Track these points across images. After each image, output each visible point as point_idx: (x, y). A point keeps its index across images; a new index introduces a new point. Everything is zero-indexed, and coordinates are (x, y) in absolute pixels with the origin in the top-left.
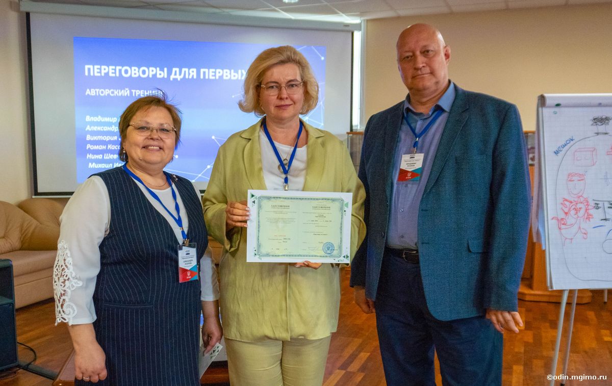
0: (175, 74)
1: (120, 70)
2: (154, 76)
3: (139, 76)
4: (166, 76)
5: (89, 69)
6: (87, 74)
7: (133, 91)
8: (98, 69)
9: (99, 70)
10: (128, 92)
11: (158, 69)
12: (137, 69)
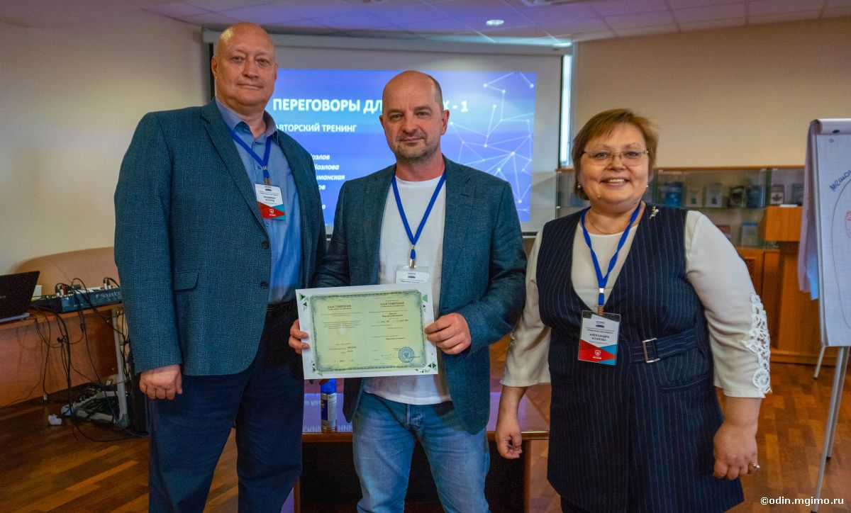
0: (369, 107)
1: (310, 104)
2: (347, 109)
3: (330, 109)
4: (359, 109)
5: (278, 103)
6: (275, 108)
7: (324, 126)
8: (287, 102)
9: (288, 104)
10: (319, 127)
11: (350, 101)
12: (328, 101)
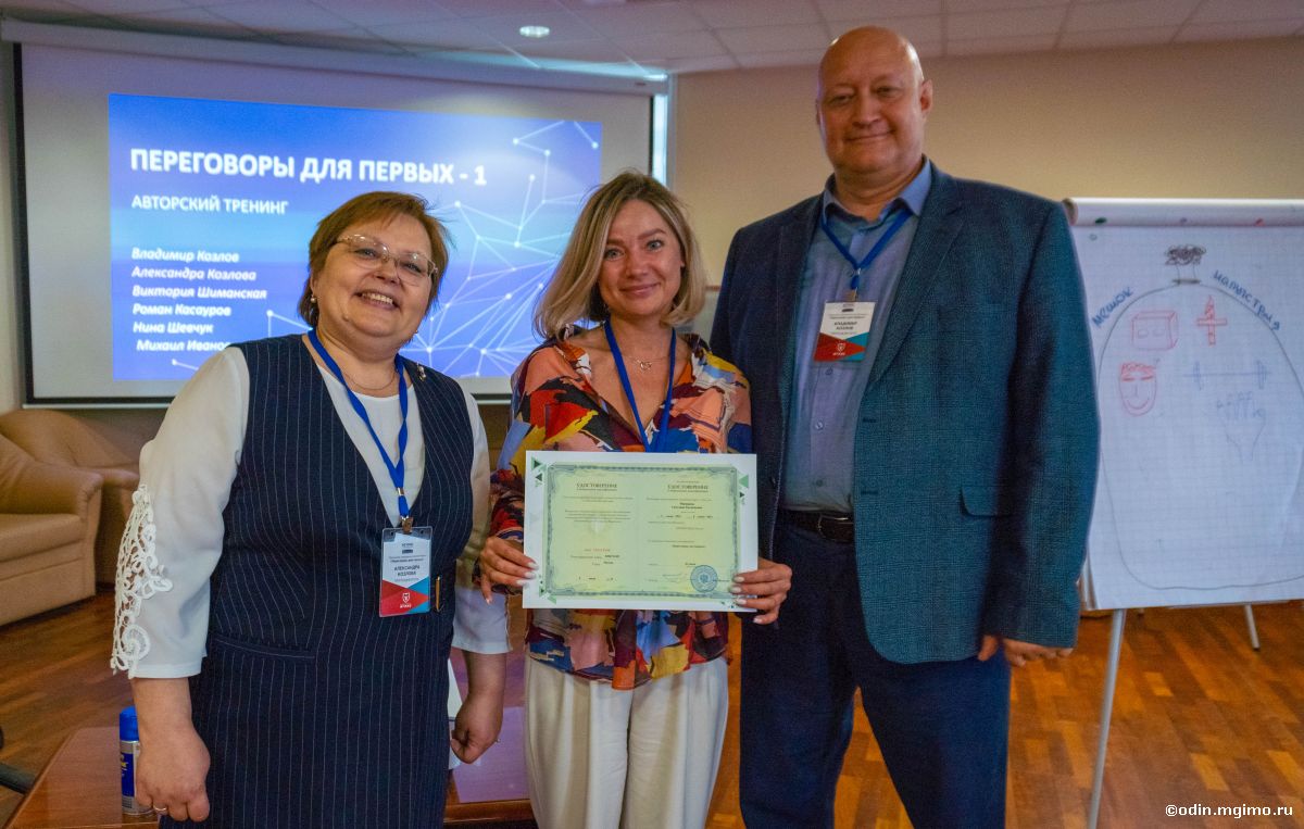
0: (311, 170)
1: (201, 162)
2: (270, 172)
3: (239, 171)
4: (292, 174)
5: (139, 157)
6: (134, 165)
7: (227, 201)
8: (157, 156)
9: (159, 160)
10: (217, 202)
11: (276, 159)
12: (234, 158)
